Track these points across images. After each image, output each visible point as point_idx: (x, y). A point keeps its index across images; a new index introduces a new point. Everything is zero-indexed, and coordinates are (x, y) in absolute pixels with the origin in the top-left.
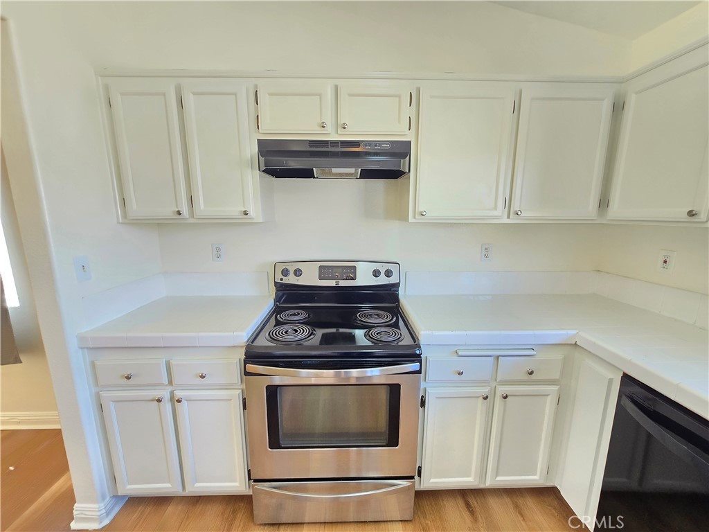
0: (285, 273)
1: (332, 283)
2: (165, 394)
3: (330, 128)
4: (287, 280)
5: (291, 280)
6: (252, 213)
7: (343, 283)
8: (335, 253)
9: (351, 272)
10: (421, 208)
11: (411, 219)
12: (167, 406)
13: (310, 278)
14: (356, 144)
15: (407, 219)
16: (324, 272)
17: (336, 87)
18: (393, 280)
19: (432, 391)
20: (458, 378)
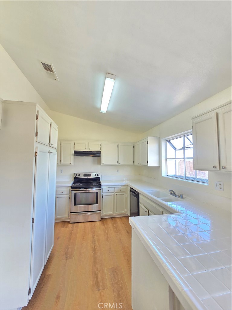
0: (76, 175)
1: (86, 177)
3: (87, 149)
4: (77, 177)
6: (72, 163)
7: (88, 177)
8: (87, 171)
9: (90, 175)
10: (103, 163)
11: (101, 164)
13: (82, 176)
14: (92, 152)
15: (100, 164)
16: (85, 175)
17: (88, 143)
18: (99, 176)
19: (104, 194)
20: (108, 191)
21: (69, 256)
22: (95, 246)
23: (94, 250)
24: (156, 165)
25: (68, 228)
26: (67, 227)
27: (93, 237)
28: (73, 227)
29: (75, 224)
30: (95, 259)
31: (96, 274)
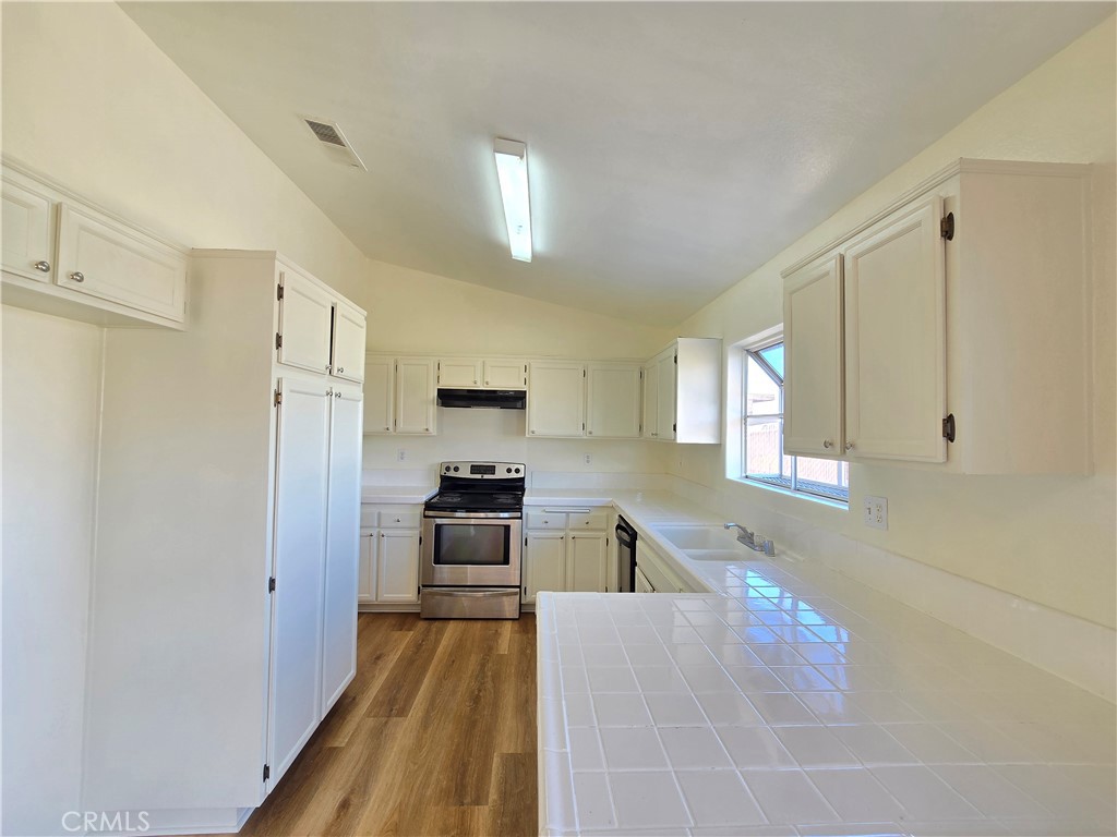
0: (448, 469)
1: (479, 476)
2: (375, 532)
3: (478, 384)
4: (448, 474)
5: (452, 474)
6: (431, 430)
7: (486, 477)
8: (482, 458)
9: (491, 469)
10: (531, 429)
11: (527, 435)
12: (374, 539)
13: (465, 473)
14: (495, 392)
15: (525, 435)
16: (475, 469)
17: (483, 363)
18: (519, 476)
19: (531, 535)
20: (544, 525)
21: (397, 707)
22: (480, 691)
23: (476, 700)
24: (706, 438)
25: (412, 633)
26: (410, 630)
27: (483, 666)
28: (428, 631)
29: (437, 624)
30: (473, 724)
31: (465, 765)
